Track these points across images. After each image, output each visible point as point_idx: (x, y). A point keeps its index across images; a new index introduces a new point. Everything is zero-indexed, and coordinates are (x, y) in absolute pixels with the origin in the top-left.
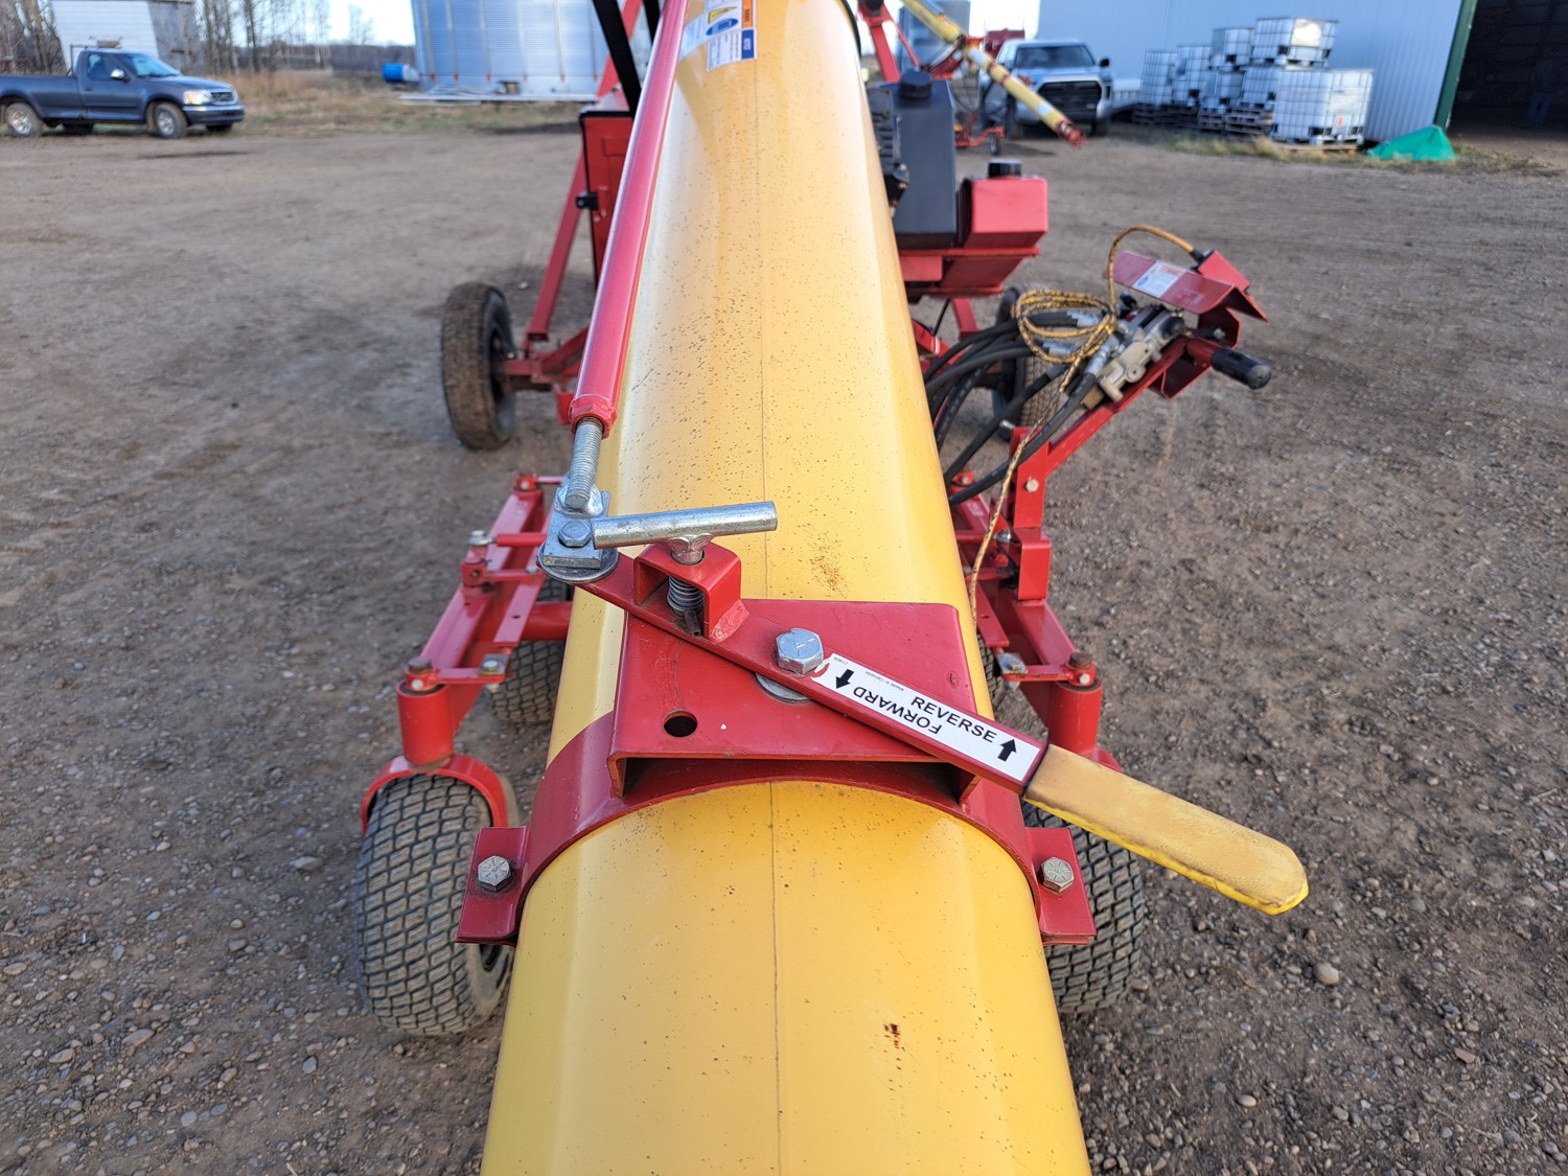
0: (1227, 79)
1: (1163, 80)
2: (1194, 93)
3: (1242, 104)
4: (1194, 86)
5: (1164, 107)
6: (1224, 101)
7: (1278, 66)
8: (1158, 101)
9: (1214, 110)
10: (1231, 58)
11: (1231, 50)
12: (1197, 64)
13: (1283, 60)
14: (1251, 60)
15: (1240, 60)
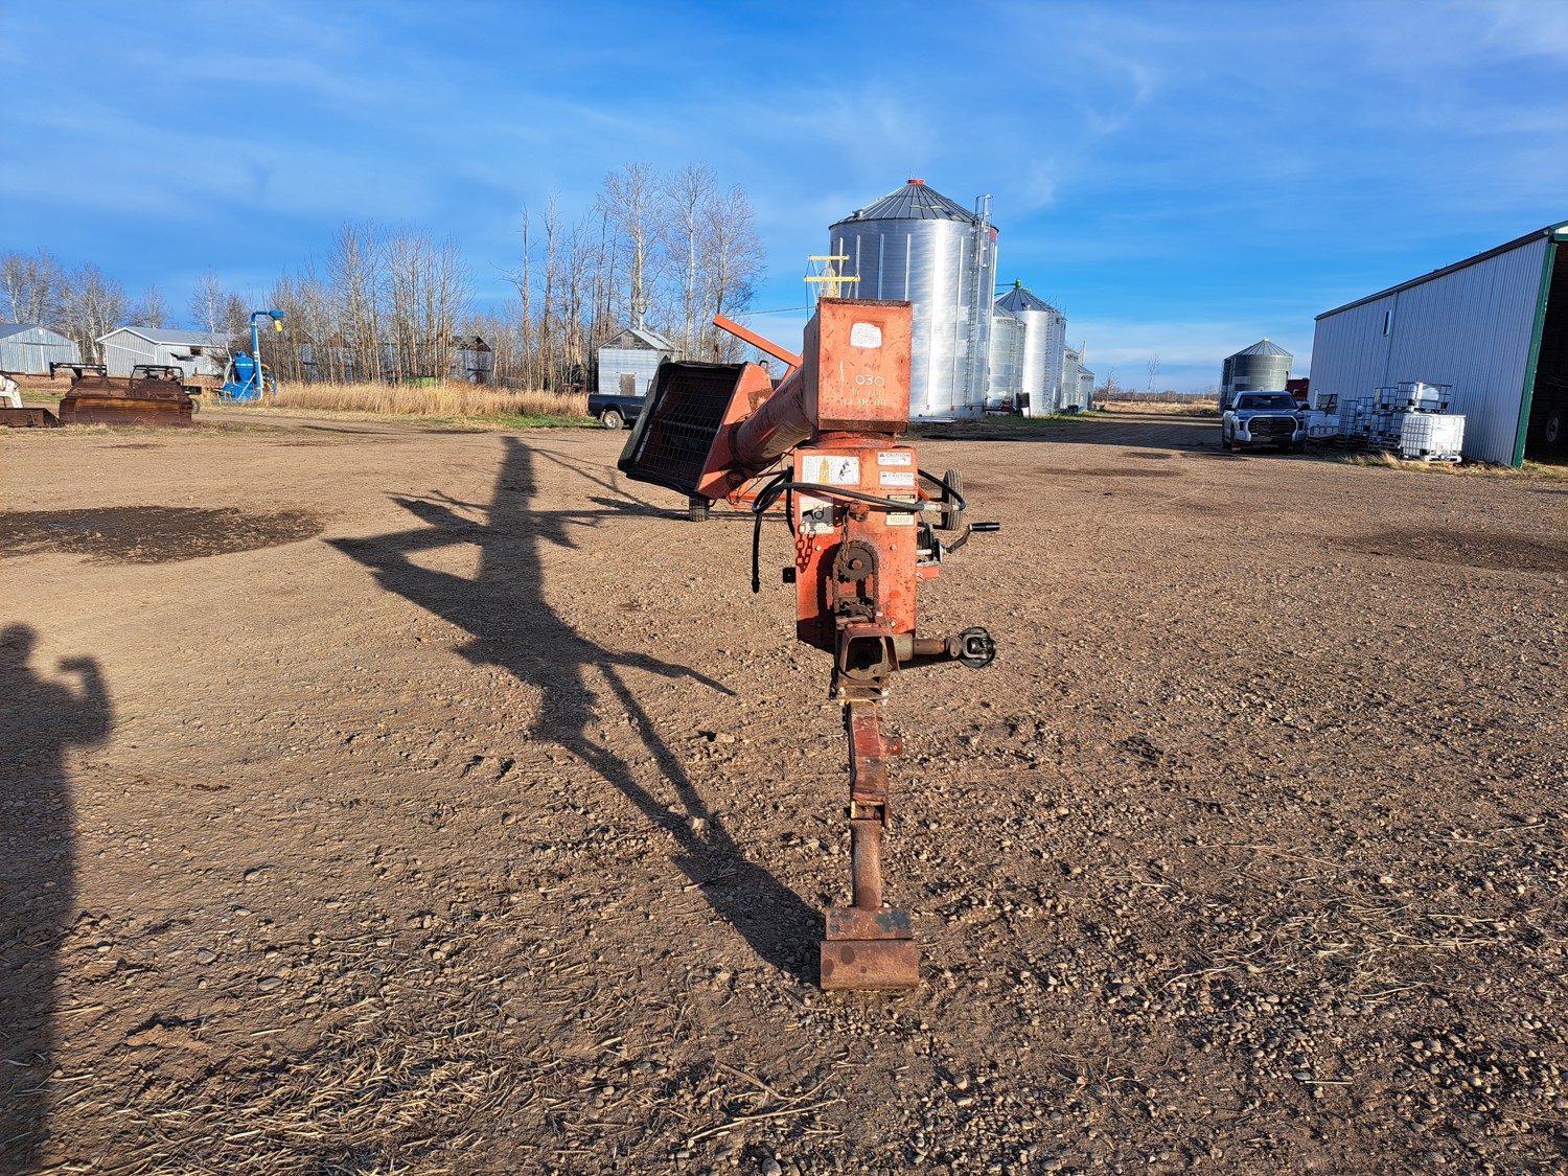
0: (1382, 419)
1: (1351, 419)
2: (1367, 428)
3: (1391, 436)
4: (1367, 423)
5: (1351, 436)
6: (1381, 433)
7: (1409, 412)
8: (1349, 432)
9: (1375, 439)
10: (1385, 407)
11: (1385, 401)
12: (1369, 410)
13: (1412, 409)
14: (1396, 408)
15: (1391, 408)
